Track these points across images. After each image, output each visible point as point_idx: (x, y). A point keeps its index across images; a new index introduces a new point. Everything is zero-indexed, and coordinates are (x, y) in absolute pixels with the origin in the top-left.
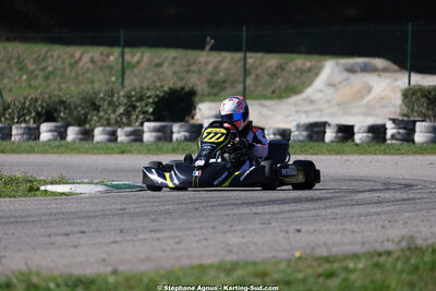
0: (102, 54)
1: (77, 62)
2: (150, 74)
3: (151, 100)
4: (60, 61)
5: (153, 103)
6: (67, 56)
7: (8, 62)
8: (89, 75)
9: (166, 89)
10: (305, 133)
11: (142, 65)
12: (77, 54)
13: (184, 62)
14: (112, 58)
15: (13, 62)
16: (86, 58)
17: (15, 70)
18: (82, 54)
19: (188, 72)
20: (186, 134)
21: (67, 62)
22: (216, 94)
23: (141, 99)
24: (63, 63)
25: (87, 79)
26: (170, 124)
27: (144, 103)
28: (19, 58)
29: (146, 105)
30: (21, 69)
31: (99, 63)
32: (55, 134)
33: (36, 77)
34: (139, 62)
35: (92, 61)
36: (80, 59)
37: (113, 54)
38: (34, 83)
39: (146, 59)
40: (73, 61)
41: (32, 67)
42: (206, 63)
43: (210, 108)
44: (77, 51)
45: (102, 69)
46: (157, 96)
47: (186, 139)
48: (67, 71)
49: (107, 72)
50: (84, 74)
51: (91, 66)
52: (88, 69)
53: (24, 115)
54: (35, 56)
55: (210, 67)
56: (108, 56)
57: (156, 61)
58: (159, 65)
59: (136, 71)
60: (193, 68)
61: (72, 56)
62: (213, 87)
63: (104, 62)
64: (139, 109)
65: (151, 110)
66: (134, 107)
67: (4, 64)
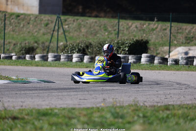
0: (141, 24)
1: (129, 27)
2: (161, 34)
3: (127, 45)
4: (122, 27)
5: (128, 46)
6: (125, 25)
7: (100, 27)
8: (134, 33)
9: (134, 40)
10: (185, 61)
11: (158, 29)
12: (130, 24)
13: (176, 28)
14: (145, 26)
15: (102, 27)
16: (134, 26)
17: (103, 30)
18: (132, 24)
19: (178, 33)
20: (134, 60)
21: (125, 27)
22: (188, 43)
23: (123, 44)
24: (124, 28)
25: (134, 35)
26: (128, 55)
27: (124, 46)
28: (105, 25)
29: (125, 47)
30: (105, 30)
31: (139, 28)
32: (79, 59)
33: (112, 34)
34: (156, 28)
35: (136, 27)
36: (131, 26)
37: (145, 24)
38: (110, 36)
39: (159, 27)
40: (128, 27)
41: (110, 29)
42: (186, 29)
43: (183, 49)
44: (130, 22)
45: (140, 30)
46: (130, 43)
47: (134, 62)
48: (125, 32)
49: (142, 32)
50: (132, 33)
51: (135, 29)
52: (134, 30)
53: (73, 50)
54: (112, 24)
55: (187, 31)
56: (143, 25)
57: (164, 27)
58: (165, 29)
59: (155, 32)
60: (180, 31)
61: (128, 24)
62: (187, 40)
63: (142, 28)
64: (122, 49)
65: (127, 49)
66: (120, 48)
67: (98, 28)
